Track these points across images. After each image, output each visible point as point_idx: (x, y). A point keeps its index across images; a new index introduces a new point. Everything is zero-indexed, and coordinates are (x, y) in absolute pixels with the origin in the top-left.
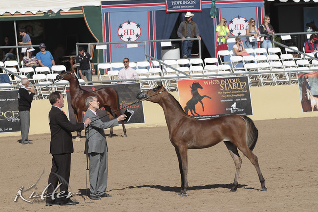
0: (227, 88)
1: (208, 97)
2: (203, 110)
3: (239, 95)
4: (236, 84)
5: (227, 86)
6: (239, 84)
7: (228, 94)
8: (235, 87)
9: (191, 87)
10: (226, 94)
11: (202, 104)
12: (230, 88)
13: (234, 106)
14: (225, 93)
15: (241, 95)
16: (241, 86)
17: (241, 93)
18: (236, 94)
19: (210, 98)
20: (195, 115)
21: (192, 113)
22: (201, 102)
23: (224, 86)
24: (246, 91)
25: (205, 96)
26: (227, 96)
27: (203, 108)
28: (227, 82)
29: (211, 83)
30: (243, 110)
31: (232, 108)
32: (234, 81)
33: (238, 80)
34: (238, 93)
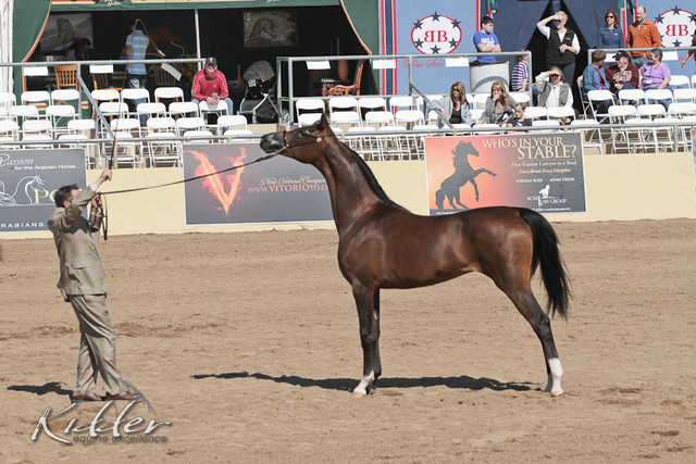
0: (533, 156)
1: (490, 173)
2: (477, 199)
3: (558, 171)
4: (553, 148)
5: (534, 151)
6: (560, 148)
7: (534, 168)
8: (550, 154)
9: (453, 152)
10: (529, 169)
11: (476, 186)
12: (539, 156)
13: (545, 192)
14: (528, 165)
15: (563, 171)
16: (565, 151)
17: (563, 167)
18: (553, 167)
19: (494, 175)
20: (459, 207)
21: (451, 204)
22: (473, 182)
23: (526, 151)
24: (575, 163)
25: (483, 170)
26: (532, 171)
27: (477, 194)
28: (533, 143)
29: (497, 145)
30: (565, 201)
31: (541, 195)
32: (548, 140)
33: (559, 141)
34: (557, 167)
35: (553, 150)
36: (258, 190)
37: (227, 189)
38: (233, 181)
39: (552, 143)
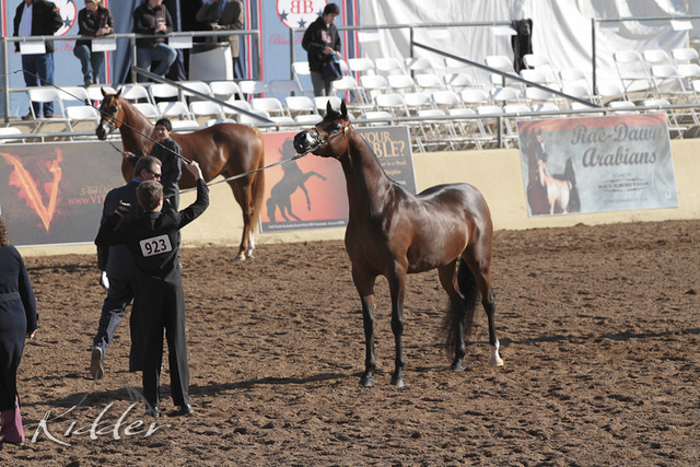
1: (320, 176)
2: (309, 208)
3: (388, 172)
4: (381, 145)
6: (388, 145)
9: (280, 151)
11: (306, 192)
16: (393, 149)
17: (395, 167)
19: (324, 179)
20: (291, 219)
21: (283, 215)
22: (304, 189)
24: (404, 163)
25: (312, 173)
27: (309, 202)
32: (376, 136)
33: (386, 136)
35: (382, 148)
36: (78, 201)
37: (46, 201)
38: (50, 191)
39: (380, 138)
